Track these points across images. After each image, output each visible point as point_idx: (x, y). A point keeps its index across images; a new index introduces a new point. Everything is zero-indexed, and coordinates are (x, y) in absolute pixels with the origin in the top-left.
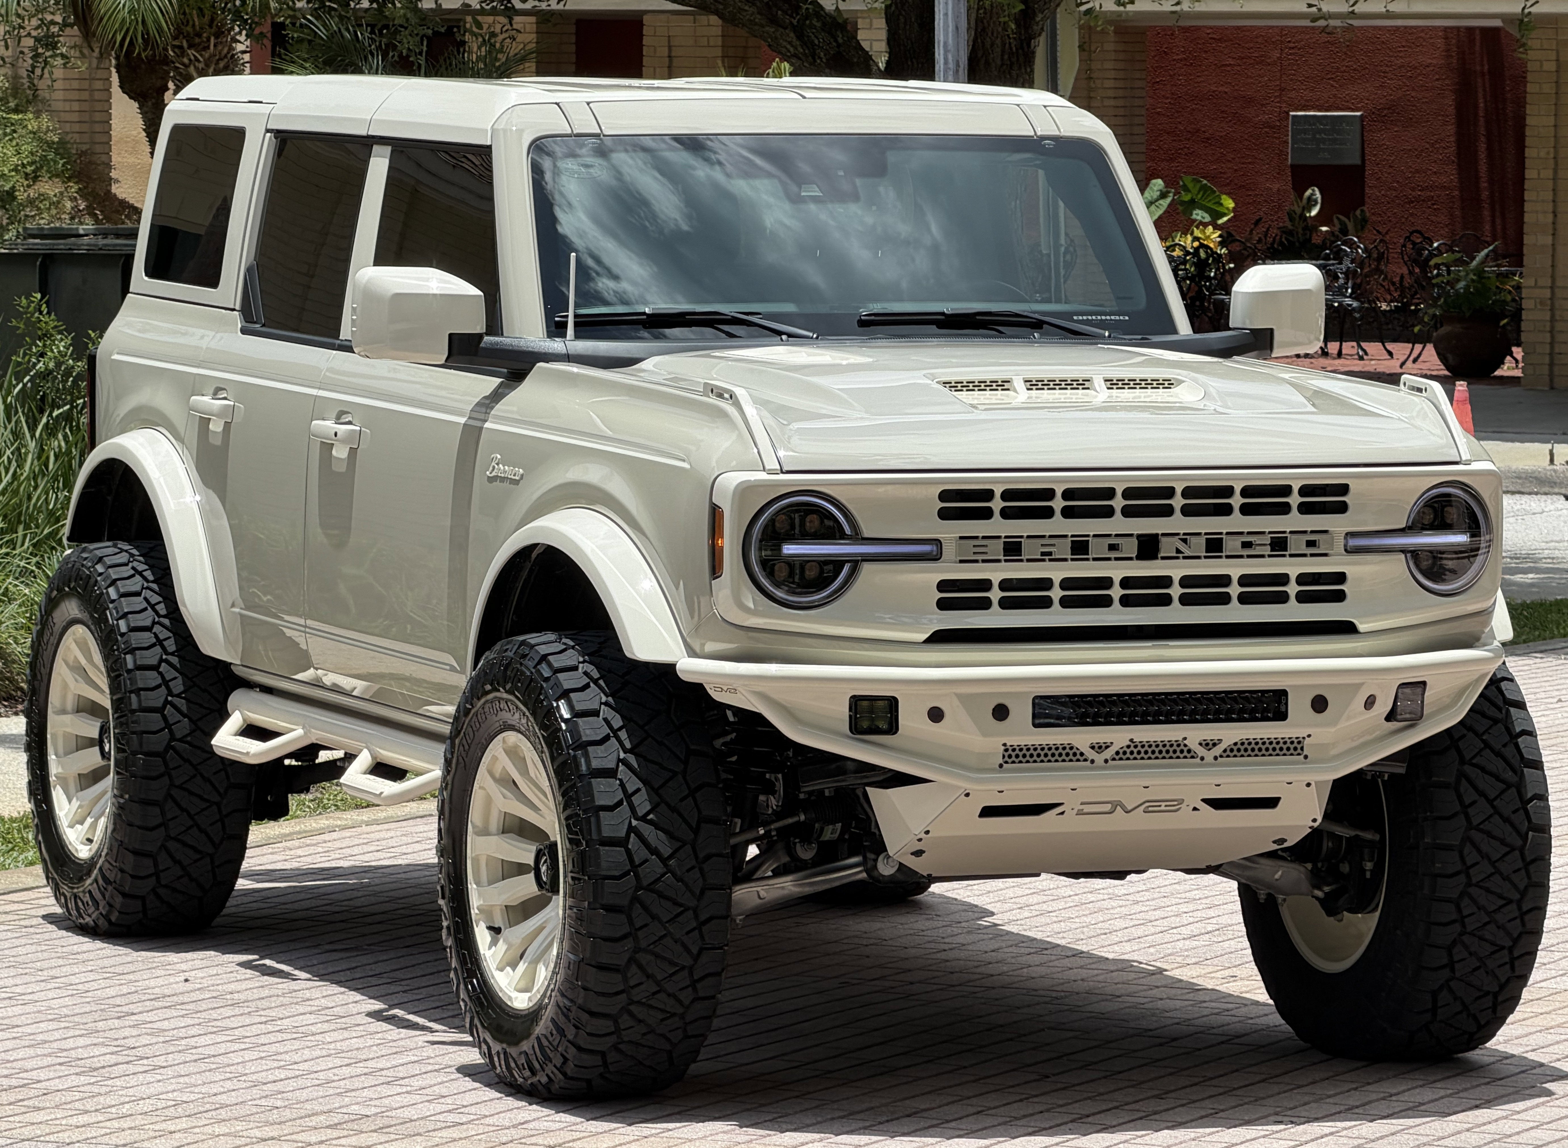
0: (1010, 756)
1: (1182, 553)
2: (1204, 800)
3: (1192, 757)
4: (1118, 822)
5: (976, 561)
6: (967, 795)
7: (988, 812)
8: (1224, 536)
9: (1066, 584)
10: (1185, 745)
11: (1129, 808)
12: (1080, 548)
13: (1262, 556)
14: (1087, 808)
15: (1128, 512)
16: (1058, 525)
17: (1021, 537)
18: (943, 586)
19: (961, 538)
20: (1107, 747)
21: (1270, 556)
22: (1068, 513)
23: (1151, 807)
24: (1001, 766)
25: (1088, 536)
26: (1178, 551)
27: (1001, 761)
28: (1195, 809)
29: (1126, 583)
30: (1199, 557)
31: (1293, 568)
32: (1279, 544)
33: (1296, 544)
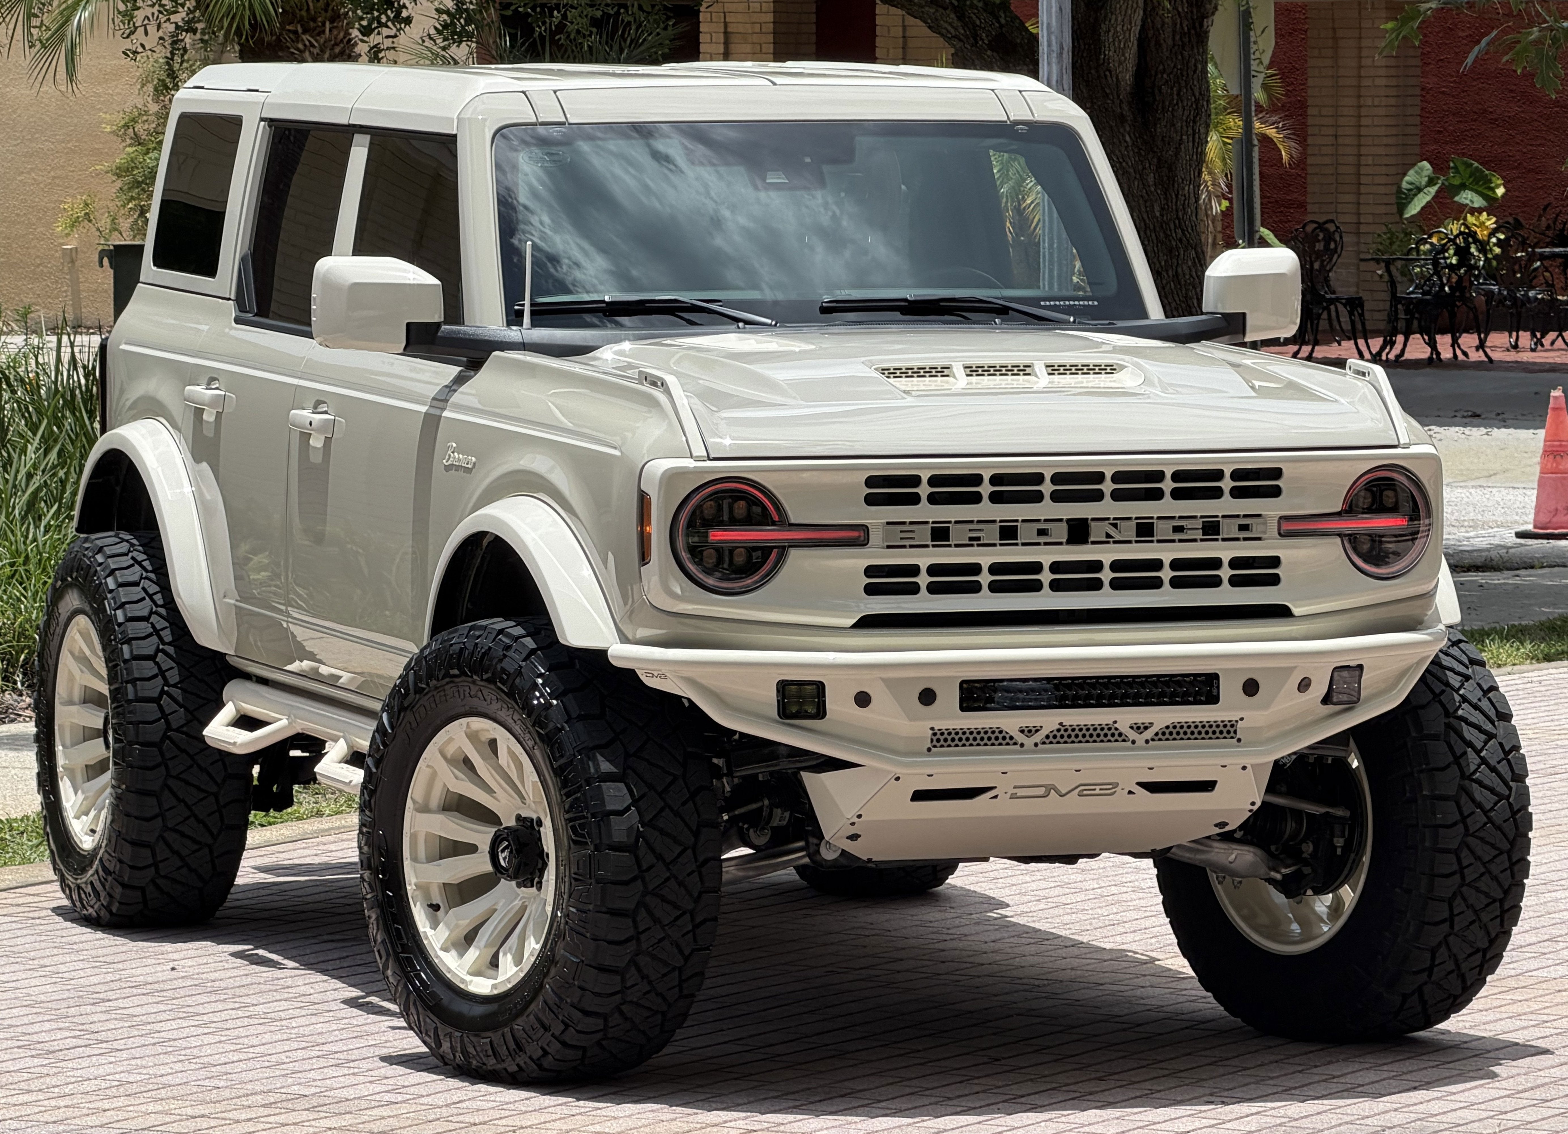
0: (938, 740)
1: (1112, 537)
2: (1139, 784)
3: (1124, 741)
4: (1052, 806)
5: (904, 547)
6: (898, 779)
7: (919, 796)
8: (1155, 521)
9: (995, 569)
10: (1116, 729)
11: (1064, 792)
12: (1008, 533)
13: (1195, 540)
14: (1021, 792)
15: (1057, 497)
16: (986, 510)
17: (949, 522)
18: (870, 571)
19: (888, 523)
20: (1037, 731)
21: (1202, 540)
22: (996, 498)
23: (1085, 790)
24: (929, 750)
25: (1017, 521)
26: (1108, 536)
27: (929, 745)
28: (1130, 792)
29: (1056, 567)
30: (1130, 542)
31: (1225, 552)
32: (1211, 529)
33: (1229, 528)
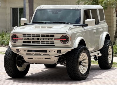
2: (44, 58)
3: (41, 55)
8: (44, 38)
9: (32, 42)
12: (33, 39)
13: (47, 40)
14: (36, 58)
18: (23, 41)
19: (24, 38)
20: (34, 54)
22: (32, 36)
24: (26, 55)
29: (37, 42)
30: (42, 40)
31: (50, 41)
32: (49, 39)
33: (50, 39)
